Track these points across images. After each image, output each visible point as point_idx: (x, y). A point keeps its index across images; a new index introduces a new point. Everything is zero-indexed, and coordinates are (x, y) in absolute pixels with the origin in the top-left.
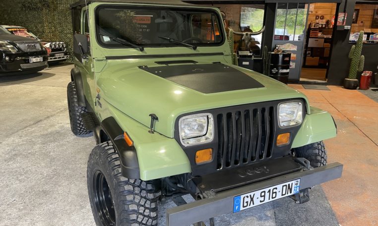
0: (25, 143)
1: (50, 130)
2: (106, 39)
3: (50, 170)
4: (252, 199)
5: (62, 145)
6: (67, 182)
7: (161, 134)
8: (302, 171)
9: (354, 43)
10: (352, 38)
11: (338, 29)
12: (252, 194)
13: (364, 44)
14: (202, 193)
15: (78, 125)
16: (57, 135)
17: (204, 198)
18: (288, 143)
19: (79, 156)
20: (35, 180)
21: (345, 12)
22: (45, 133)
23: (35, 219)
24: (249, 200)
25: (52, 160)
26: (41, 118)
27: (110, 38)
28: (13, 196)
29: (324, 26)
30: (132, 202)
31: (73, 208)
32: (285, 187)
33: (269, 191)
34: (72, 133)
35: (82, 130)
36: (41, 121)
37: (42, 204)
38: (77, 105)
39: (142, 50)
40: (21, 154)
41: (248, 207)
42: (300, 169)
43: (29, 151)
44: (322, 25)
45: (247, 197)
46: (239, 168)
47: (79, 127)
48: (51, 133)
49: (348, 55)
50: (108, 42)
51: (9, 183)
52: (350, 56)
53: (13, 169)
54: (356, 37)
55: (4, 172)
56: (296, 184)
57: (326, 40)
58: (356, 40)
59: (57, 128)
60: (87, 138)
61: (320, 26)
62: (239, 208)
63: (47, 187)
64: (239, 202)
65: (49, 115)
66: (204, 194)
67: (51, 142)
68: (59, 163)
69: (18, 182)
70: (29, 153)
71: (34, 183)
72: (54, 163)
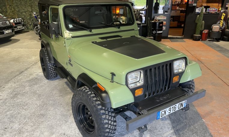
0: (19, 86)
1: (31, 77)
2: (71, 26)
3: (40, 102)
4: (165, 112)
5: (42, 86)
6: (52, 109)
7: (118, 83)
8: (186, 95)
9: (198, 14)
10: (197, 11)
11: (189, 6)
12: (165, 110)
13: (204, 14)
14: (141, 112)
15: (50, 74)
16: (35, 81)
17: (142, 114)
18: (178, 81)
19: (54, 92)
20: (34, 108)
22: (28, 79)
23: (42, 130)
24: (164, 113)
25: (39, 96)
26: (23, 70)
27: (73, 25)
28: (25, 118)
29: (180, 3)
30: (105, 119)
31: (61, 122)
32: (180, 105)
33: (173, 107)
34: (45, 78)
35: (52, 76)
36: (23, 72)
37: (43, 122)
38: (49, 62)
39: (91, 31)
40: (19, 93)
41: (163, 116)
42: (186, 94)
43: (24, 92)
44: (179, 2)
45: (163, 111)
46: (155, 96)
47: (51, 75)
48: (32, 79)
49: (195, 21)
50: (72, 28)
51: (19, 112)
52: (196, 21)
53: (18, 103)
54: (199, 10)
55: (14, 105)
56: (185, 102)
57: (182, 11)
58: (199, 12)
59: (34, 76)
60: (55, 81)
61: (178, 3)
62: (159, 117)
63: (42, 112)
64: (159, 114)
65: (27, 68)
66: (142, 112)
67: (35, 85)
68: (44, 97)
69: (24, 110)
70: (24, 93)
71: (34, 110)
72: (41, 98)
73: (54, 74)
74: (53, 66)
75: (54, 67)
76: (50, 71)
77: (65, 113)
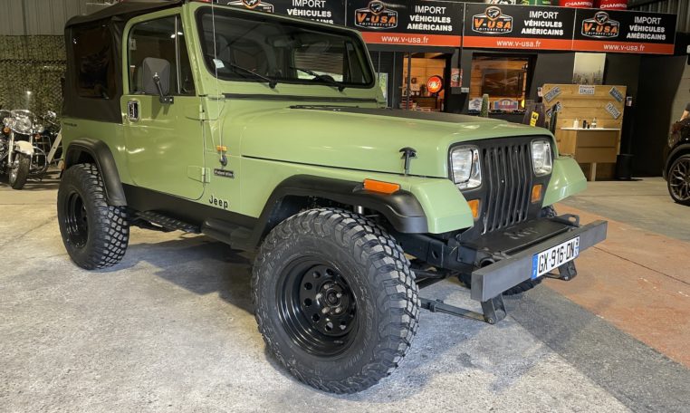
2: (219, 64)
3: (94, 322)
4: (546, 261)
5: (76, 287)
6: (148, 333)
7: (424, 177)
10: (472, 106)
11: (453, 92)
12: (546, 253)
15: (106, 245)
16: (42, 276)
18: (540, 199)
19: (130, 298)
20: (78, 338)
21: (459, 67)
22: (14, 274)
23: (146, 386)
24: (543, 261)
25: (81, 308)
27: (224, 62)
28: (59, 364)
29: (418, 94)
30: (399, 281)
31: (201, 361)
33: (558, 251)
35: (111, 254)
37: (134, 365)
38: (105, 205)
39: (272, 86)
41: (543, 273)
42: (568, 229)
43: (14, 303)
44: (415, 92)
47: (107, 249)
48: (28, 273)
50: (222, 68)
51: (25, 351)
54: (476, 104)
56: (577, 244)
60: (118, 272)
63: (117, 344)
64: (536, 263)
67: (46, 285)
68: (99, 311)
69: (45, 346)
70: (16, 305)
71: (81, 343)
72: (89, 313)
73: (119, 247)
74: (119, 216)
75: (120, 221)
76: (108, 234)
77: (200, 340)
